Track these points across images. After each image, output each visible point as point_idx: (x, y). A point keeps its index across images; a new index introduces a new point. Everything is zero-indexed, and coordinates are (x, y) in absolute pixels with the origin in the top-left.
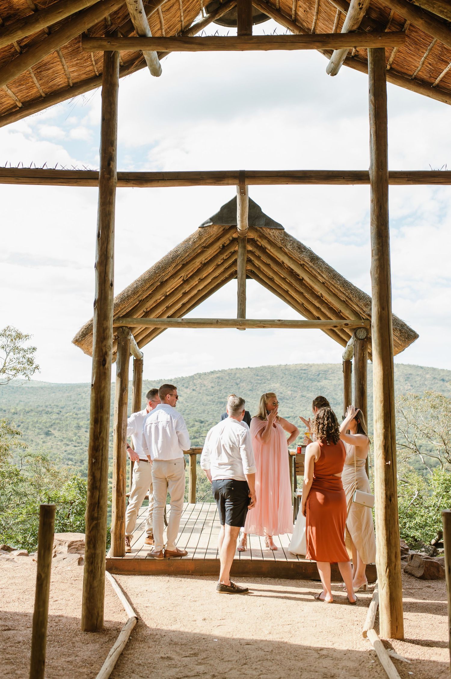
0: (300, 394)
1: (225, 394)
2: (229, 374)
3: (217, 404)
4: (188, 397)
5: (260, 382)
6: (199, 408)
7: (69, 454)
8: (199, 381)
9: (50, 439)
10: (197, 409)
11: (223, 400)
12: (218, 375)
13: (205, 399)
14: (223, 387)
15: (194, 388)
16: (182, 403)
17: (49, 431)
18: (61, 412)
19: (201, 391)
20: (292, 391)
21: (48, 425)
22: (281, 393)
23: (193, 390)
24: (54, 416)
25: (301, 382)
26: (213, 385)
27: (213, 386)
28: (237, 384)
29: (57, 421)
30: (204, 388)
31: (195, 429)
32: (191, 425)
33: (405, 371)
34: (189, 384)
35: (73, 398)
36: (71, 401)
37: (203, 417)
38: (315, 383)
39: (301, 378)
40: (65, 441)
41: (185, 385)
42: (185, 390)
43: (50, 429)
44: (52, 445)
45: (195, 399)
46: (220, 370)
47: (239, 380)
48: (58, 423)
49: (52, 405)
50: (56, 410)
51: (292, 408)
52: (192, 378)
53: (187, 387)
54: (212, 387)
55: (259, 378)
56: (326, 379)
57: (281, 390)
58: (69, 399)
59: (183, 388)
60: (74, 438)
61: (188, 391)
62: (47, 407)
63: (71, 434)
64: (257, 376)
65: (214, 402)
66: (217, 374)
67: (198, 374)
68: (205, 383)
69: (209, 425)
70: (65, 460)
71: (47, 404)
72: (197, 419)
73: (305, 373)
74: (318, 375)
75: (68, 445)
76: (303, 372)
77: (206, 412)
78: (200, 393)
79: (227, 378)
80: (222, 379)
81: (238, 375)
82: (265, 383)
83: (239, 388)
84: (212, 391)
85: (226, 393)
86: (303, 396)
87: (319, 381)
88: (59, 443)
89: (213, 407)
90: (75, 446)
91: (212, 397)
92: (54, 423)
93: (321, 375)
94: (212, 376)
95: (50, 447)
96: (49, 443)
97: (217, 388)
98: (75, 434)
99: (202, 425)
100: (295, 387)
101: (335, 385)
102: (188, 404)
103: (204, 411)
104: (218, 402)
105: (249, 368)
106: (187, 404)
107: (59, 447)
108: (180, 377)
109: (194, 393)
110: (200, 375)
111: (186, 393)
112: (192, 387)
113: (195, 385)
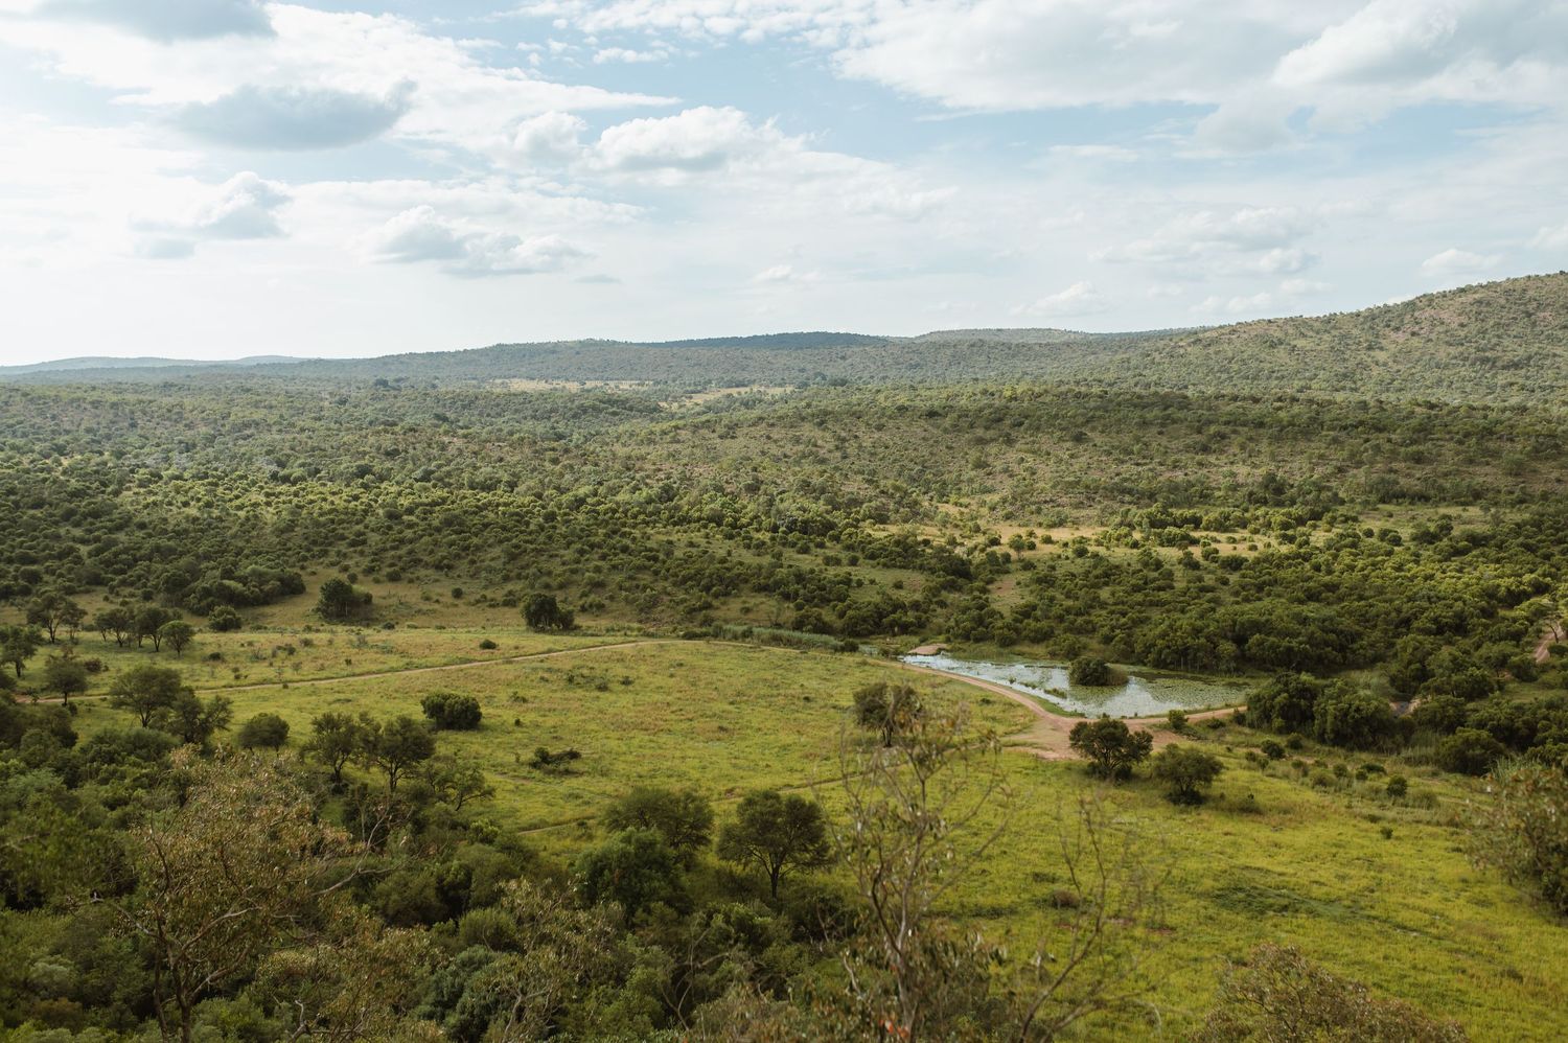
1: (1494, 340)
2: (1507, 292)
3: (1473, 364)
4: (1400, 351)
6: (1427, 375)
7: (1126, 480)
8: (1429, 312)
9: (1086, 450)
10: (1423, 377)
11: (1490, 354)
12: (1477, 296)
13: (1443, 353)
14: (1491, 323)
15: (1416, 329)
16: (1385, 364)
17: (1082, 434)
18: (1106, 393)
19: (1433, 336)
21: (1080, 420)
23: (1413, 334)
26: (1464, 319)
27: (1465, 322)
28: (1529, 315)
29: (1098, 413)
30: (1441, 329)
31: (1415, 422)
32: (1405, 413)
34: (1402, 321)
35: (1133, 362)
36: (1129, 369)
37: (1438, 395)
40: (1116, 454)
41: (1393, 324)
42: (1393, 335)
43: (1083, 430)
44: (1090, 461)
45: (1418, 354)
46: (1485, 283)
47: (1535, 304)
48: (1100, 417)
49: (1090, 379)
50: (1096, 390)
52: (1411, 306)
53: (1397, 329)
54: (1462, 325)
58: (1126, 365)
59: (1388, 331)
60: (1136, 448)
61: (1401, 337)
62: (1077, 383)
63: (1127, 439)
65: (1466, 359)
66: (1475, 292)
67: (1425, 295)
68: (1445, 316)
69: (1450, 413)
70: (1116, 494)
71: (1079, 377)
72: (1420, 399)
75: (1123, 462)
77: (1446, 383)
78: (1431, 340)
79: (1503, 301)
80: (1488, 304)
81: (1531, 293)
83: (1534, 324)
84: (1462, 333)
85: (1499, 337)
88: (1104, 458)
89: (1465, 371)
90: (1138, 464)
91: (1460, 349)
92: (1093, 417)
94: (1463, 299)
95: (1085, 467)
96: (1084, 459)
97: (1474, 327)
98: (1137, 440)
99: (1434, 412)
102: (1400, 367)
103: (1439, 382)
104: (1477, 359)
105: (1562, 273)
106: (1396, 367)
107: (1103, 466)
108: (1381, 305)
109: (1415, 341)
110: (1430, 300)
111: (1394, 342)
112: (1409, 327)
113: (1417, 322)
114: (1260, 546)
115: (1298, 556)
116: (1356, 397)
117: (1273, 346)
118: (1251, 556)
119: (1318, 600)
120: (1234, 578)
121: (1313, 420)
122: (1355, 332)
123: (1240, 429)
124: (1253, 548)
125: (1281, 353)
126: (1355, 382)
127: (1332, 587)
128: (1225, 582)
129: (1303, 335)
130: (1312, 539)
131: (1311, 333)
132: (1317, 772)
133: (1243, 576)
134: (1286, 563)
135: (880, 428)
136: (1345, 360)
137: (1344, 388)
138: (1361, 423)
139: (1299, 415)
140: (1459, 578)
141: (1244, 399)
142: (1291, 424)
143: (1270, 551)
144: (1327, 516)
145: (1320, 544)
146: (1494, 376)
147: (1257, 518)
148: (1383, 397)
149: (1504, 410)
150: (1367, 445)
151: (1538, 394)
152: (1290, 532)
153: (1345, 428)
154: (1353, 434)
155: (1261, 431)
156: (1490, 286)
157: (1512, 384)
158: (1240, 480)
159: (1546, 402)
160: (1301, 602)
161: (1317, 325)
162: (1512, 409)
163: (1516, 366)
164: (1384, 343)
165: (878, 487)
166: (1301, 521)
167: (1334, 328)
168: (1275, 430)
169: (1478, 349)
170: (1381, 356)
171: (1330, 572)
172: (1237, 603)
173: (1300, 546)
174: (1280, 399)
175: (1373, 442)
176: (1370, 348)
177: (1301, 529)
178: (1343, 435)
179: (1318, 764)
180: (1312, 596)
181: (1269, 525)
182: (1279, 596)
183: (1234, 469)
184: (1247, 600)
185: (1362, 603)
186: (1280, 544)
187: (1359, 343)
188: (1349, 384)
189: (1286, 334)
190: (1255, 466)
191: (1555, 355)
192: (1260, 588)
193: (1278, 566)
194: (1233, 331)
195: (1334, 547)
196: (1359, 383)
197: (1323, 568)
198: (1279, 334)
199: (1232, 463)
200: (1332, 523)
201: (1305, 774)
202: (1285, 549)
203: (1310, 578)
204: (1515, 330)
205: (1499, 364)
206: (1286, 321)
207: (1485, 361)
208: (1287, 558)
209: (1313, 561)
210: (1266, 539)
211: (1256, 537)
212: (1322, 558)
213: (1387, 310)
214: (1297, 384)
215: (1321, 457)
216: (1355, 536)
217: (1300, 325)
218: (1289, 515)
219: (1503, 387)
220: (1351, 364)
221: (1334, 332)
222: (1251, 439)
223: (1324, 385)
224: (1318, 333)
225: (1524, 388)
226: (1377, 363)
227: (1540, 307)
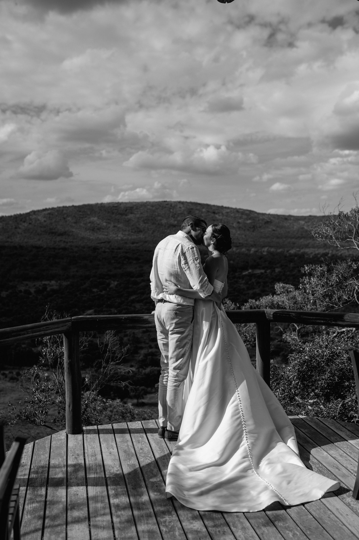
0: (112, 225)
1: (55, 226)
2: (58, 211)
3: (49, 234)
4: (26, 229)
5: (82, 216)
6: (35, 237)
8: (34, 216)
11: (53, 231)
12: (49, 212)
13: (39, 230)
14: (54, 220)
15: (31, 222)
16: (21, 234)
19: (36, 224)
20: (106, 222)
22: (99, 225)
23: (30, 224)
25: (114, 216)
26: (45, 219)
28: (64, 218)
30: (38, 222)
31: (33, 253)
32: (29, 250)
33: (188, 207)
34: (26, 219)
37: (39, 244)
38: (124, 217)
39: (113, 213)
41: (23, 220)
42: (23, 224)
45: (31, 230)
46: (51, 208)
51: (107, 235)
52: (28, 214)
53: (24, 222)
54: (45, 221)
55: (81, 213)
56: (131, 213)
57: (98, 222)
59: (21, 222)
61: (26, 225)
64: (80, 212)
65: (47, 232)
67: (33, 211)
68: (39, 218)
69: (43, 250)
72: (34, 245)
73: (116, 209)
74: (126, 211)
76: (115, 208)
77: (41, 240)
78: (35, 226)
79: (56, 214)
80: (52, 215)
81: (65, 212)
82: (86, 217)
83: (66, 221)
84: (45, 224)
86: (114, 226)
87: (126, 215)
89: (47, 236)
91: (45, 229)
93: (128, 211)
94: (45, 213)
97: (48, 222)
99: (38, 250)
100: (109, 220)
101: (138, 218)
103: (39, 240)
105: (73, 206)
106: (25, 235)
108: (19, 213)
109: (30, 226)
110: (35, 212)
111: (24, 226)
112: (28, 221)
113: (31, 219)
116: (12, 245)
122: (11, 222)
126: (11, 240)
127: (10, 311)
132: (10, 375)
136: (8, 232)
137: (8, 242)
138: (15, 254)
144: (6, 287)
145: (5, 296)
146: (56, 238)
148: (21, 245)
149: (59, 249)
150: (18, 261)
151: (69, 244)
153: (10, 256)
154: (13, 257)
156: (53, 209)
157: (61, 241)
162: (62, 248)
163: (62, 235)
164: (20, 226)
169: (51, 229)
170: (20, 231)
171: (9, 306)
175: (20, 260)
176: (16, 228)
178: (9, 258)
179: (10, 373)
180: (3, 315)
187: (12, 226)
191: (73, 232)
195: (9, 297)
197: (6, 304)
200: (8, 289)
201: (6, 377)
204: (61, 223)
205: (57, 234)
207: (53, 233)
212: (5, 301)
213: (20, 215)
215: (3, 265)
216: (16, 293)
219: (59, 242)
221: (4, 222)
225: (64, 242)
226: (19, 233)
227: (67, 216)
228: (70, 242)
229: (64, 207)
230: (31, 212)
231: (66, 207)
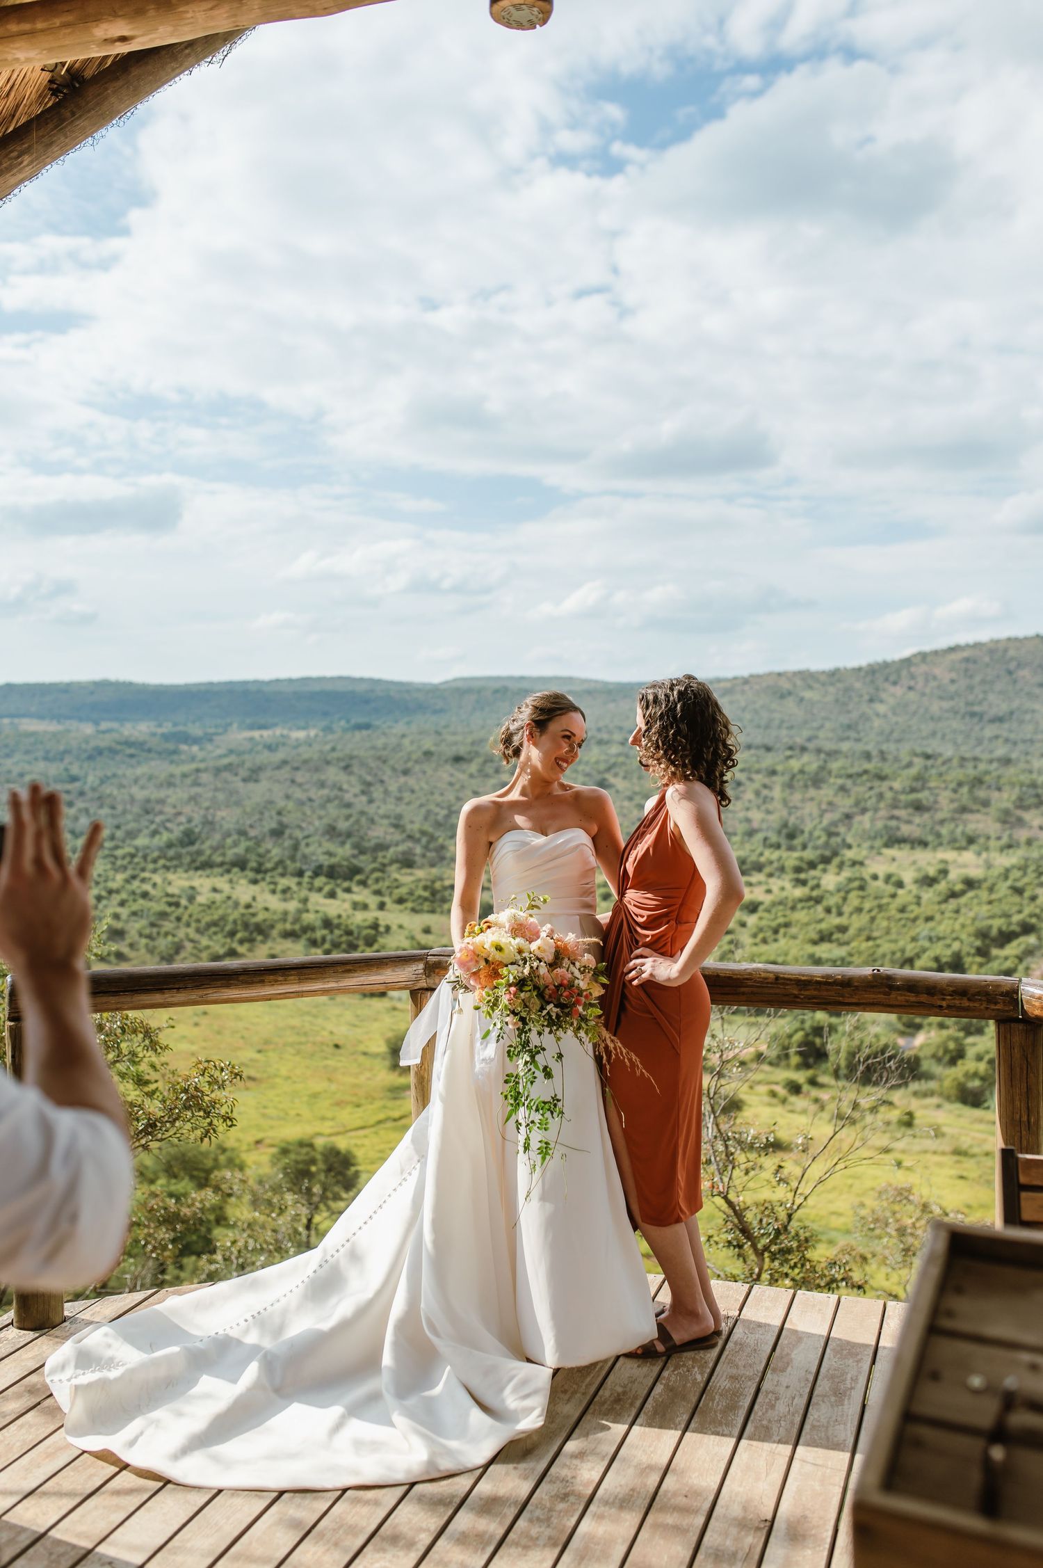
1: (981, 696)
2: (992, 652)
3: (963, 717)
4: (897, 704)
6: (922, 726)
8: (923, 668)
10: (919, 729)
11: (977, 709)
12: (966, 654)
13: (936, 707)
14: (977, 679)
15: (912, 683)
16: (885, 716)
17: (604, 780)
19: (928, 691)
21: (602, 767)
24: (614, 749)
26: (953, 675)
27: (955, 677)
28: (1010, 673)
29: (621, 759)
30: (933, 684)
31: (913, 771)
32: (904, 763)
34: (899, 677)
37: (933, 746)
41: (891, 678)
42: (892, 689)
45: (913, 707)
46: (970, 643)
47: (1014, 663)
50: (617, 737)
52: (907, 662)
53: (895, 683)
54: (953, 681)
59: (887, 685)
61: (898, 691)
62: (599, 730)
65: (956, 713)
66: (962, 651)
67: (920, 653)
68: (937, 671)
69: (944, 763)
71: (601, 724)
72: (919, 750)
77: (939, 735)
78: (923, 694)
79: (987, 659)
80: (975, 662)
81: (1011, 653)
83: (1015, 682)
84: (953, 688)
85: (984, 692)
88: (626, 804)
89: (956, 724)
91: (951, 703)
94: (952, 657)
97: (962, 683)
99: (929, 763)
102: (897, 719)
103: (934, 734)
104: (965, 713)
105: (1038, 636)
106: (894, 719)
107: (625, 811)
109: (912, 696)
110: (923, 656)
111: (893, 695)
112: (906, 682)
113: (913, 677)
114: (775, 889)
115: (810, 899)
116: (860, 747)
117: (782, 697)
118: (767, 899)
119: (830, 941)
120: (752, 920)
121: (822, 768)
122: (858, 685)
123: (755, 776)
124: (769, 891)
125: (790, 703)
126: (858, 732)
127: (843, 929)
128: (743, 925)
129: (810, 687)
130: (823, 882)
131: (816, 685)
132: (833, 1107)
133: (761, 918)
134: (799, 906)
135: (406, 772)
136: (849, 712)
137: (848, 738)
138: (866, 772)
139: (809, 763)
140: (956, 919)
141: (758, 747)
142: (802, 772)
143: (784, 894)
144: (836, 861)
145: (831, 887)
146: (982, 729)
147: (771, 863)
148: (884, 747)
149: (991, 761)
150: (872, 793)
151: (1021, 747)
152: (802, 876)
153: (850, 776)
154: (859, 781)
155: (775, 778)
156: (977, 646)
157: (997, 737)
158: (755, 825)
159: (1027, 754)
160: (815, 943)
161: (823, 678)
162: (999, 760)
163: (999, 719)
164: (883, 696)
165: (404, 831)
166: (812, 865)
167: (839, 681)
168: (786, 778)
169: (968, 704)
170: (881, 708)
171: (840, 914)
172: (756, 944)
173: (813, 889)
174: (791, 748)
175: (876, 791)
176: (871, 700)
177: (813, 873)
178: (849, 783)
179: (833, 1099)
180: (824, 938)
181: (782, 869)
182: (794, 937)
183: (750, 814)
184: (765, 941)
185: (871, 943)
186: (794, 887)
187: (861, 696)
188: (853, 734)
189: (795, 685)
190: (768, 812)
191: (1033, 711)
192: (776, 931)
193: (793, 908)
194: (746, 681)
195: (844, 891)
196: (862, 734)
197: (834, 910)
198: (786, 685)
199: (748, 809)
200: (841, 866)
201: (822, 1108)
202: (799, 892)
203: (821, 921)
204: (999, 686)
205: (986, 718)
206: (796, 674)
207: (973, 715)
208: (801, 900)
209: (825, 903)
210: (780, 883)
211: (772, 880)
212: (832, 901)
213: (886, 665)
214: (806, 733)
215: (830, 804)
216: (862, 879)
217: (807, 678)
218: (801, 859)
219: (991, 740)
220: (855, 715)
221: (840, 685)
222: (765, 786)
223: (830, 735)
224: (824, 684)
225: (1007, 740)
226: (878, 715)
227: (1020, 666)
228: (1024, 741)
229: (1009, 639)
230: (915, 656)
231: (1016, 639)
